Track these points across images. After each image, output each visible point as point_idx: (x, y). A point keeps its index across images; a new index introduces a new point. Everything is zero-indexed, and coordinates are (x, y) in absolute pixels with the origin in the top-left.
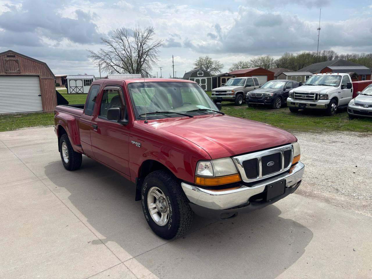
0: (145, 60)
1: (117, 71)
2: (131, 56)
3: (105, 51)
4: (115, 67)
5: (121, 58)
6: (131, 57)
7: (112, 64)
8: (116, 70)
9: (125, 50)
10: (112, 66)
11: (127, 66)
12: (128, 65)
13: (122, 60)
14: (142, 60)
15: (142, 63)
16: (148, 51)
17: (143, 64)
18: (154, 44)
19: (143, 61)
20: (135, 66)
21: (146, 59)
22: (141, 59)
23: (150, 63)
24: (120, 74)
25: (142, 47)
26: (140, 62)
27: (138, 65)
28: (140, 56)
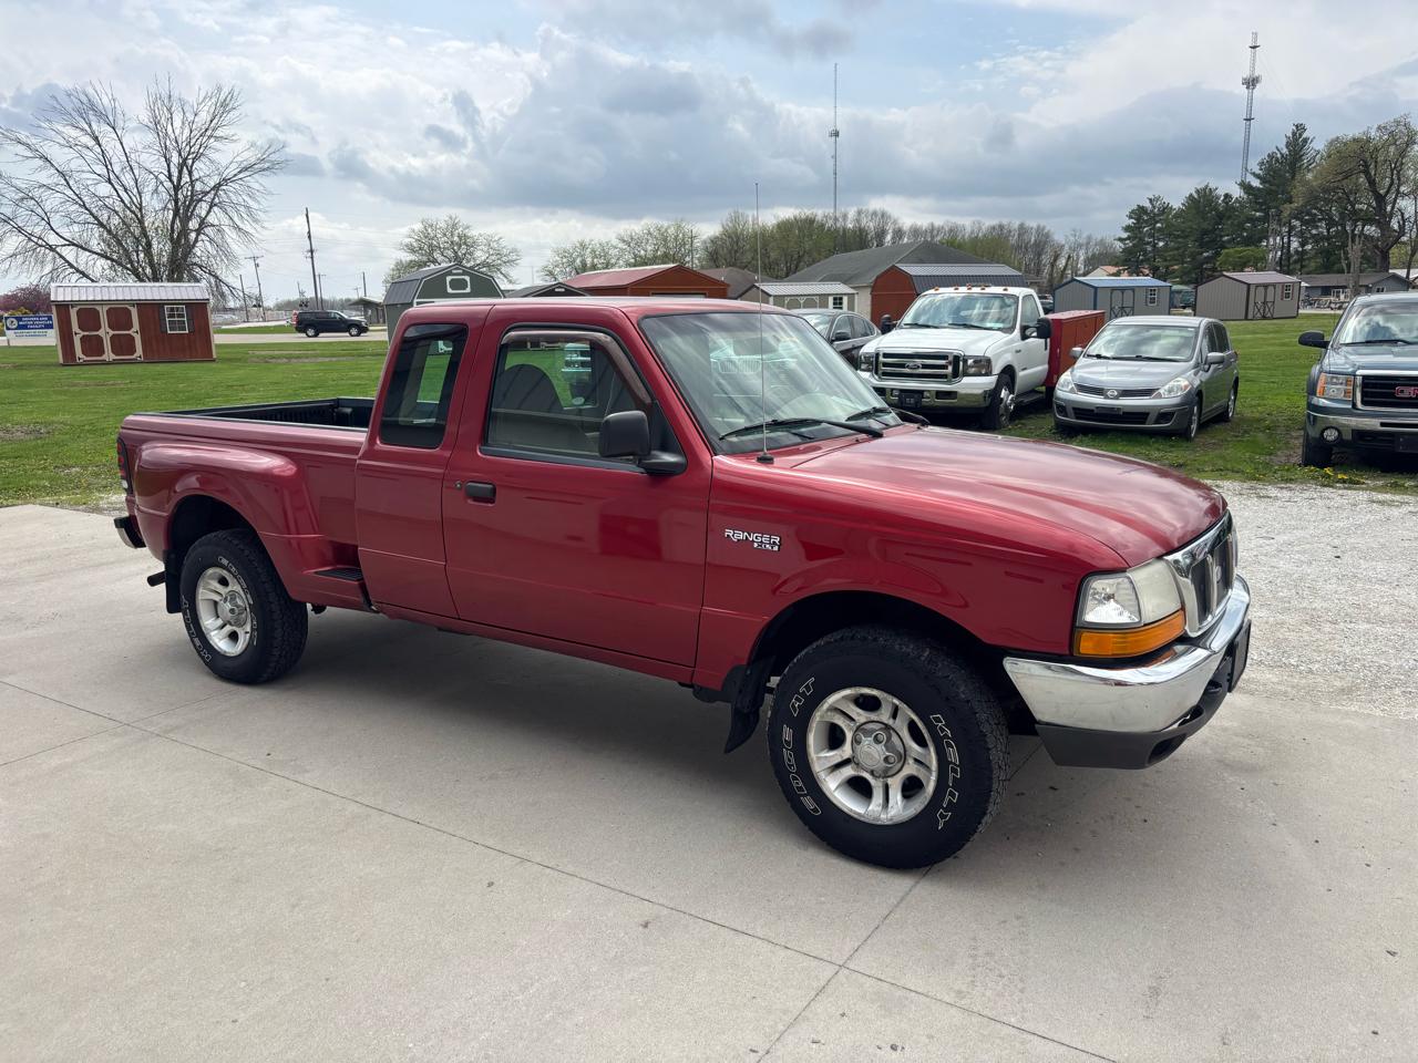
0: (203, 223)
1: (78, 271)
2: (141, 205)
3: (19, 183)
4: (69, 253)
5: (91, 214)
6: (140, 210)
7: (53, 239)
8: (71, 266)
9: (109, 181)
10: (51, 248)
11: (125, 250)
12: (129, 243)
13: (101, 224)
14: (193, 224)
15: (193, 235)
16: (217, 187)
17: (196, 241)
18: (239, 159)
19: (199, 231)
20: (162, 249)
21: (211, 219)
22: (186, 219)
23: (231, 237)
24: (93, 281)
25: (190, 173)
26: (185, 232)
27: (175, 243)
28: (183, 209)
